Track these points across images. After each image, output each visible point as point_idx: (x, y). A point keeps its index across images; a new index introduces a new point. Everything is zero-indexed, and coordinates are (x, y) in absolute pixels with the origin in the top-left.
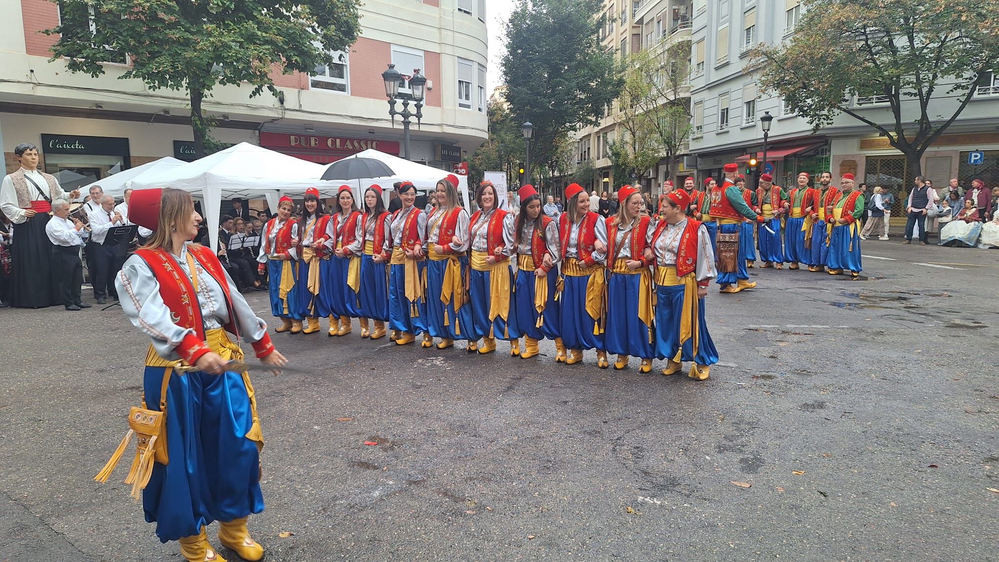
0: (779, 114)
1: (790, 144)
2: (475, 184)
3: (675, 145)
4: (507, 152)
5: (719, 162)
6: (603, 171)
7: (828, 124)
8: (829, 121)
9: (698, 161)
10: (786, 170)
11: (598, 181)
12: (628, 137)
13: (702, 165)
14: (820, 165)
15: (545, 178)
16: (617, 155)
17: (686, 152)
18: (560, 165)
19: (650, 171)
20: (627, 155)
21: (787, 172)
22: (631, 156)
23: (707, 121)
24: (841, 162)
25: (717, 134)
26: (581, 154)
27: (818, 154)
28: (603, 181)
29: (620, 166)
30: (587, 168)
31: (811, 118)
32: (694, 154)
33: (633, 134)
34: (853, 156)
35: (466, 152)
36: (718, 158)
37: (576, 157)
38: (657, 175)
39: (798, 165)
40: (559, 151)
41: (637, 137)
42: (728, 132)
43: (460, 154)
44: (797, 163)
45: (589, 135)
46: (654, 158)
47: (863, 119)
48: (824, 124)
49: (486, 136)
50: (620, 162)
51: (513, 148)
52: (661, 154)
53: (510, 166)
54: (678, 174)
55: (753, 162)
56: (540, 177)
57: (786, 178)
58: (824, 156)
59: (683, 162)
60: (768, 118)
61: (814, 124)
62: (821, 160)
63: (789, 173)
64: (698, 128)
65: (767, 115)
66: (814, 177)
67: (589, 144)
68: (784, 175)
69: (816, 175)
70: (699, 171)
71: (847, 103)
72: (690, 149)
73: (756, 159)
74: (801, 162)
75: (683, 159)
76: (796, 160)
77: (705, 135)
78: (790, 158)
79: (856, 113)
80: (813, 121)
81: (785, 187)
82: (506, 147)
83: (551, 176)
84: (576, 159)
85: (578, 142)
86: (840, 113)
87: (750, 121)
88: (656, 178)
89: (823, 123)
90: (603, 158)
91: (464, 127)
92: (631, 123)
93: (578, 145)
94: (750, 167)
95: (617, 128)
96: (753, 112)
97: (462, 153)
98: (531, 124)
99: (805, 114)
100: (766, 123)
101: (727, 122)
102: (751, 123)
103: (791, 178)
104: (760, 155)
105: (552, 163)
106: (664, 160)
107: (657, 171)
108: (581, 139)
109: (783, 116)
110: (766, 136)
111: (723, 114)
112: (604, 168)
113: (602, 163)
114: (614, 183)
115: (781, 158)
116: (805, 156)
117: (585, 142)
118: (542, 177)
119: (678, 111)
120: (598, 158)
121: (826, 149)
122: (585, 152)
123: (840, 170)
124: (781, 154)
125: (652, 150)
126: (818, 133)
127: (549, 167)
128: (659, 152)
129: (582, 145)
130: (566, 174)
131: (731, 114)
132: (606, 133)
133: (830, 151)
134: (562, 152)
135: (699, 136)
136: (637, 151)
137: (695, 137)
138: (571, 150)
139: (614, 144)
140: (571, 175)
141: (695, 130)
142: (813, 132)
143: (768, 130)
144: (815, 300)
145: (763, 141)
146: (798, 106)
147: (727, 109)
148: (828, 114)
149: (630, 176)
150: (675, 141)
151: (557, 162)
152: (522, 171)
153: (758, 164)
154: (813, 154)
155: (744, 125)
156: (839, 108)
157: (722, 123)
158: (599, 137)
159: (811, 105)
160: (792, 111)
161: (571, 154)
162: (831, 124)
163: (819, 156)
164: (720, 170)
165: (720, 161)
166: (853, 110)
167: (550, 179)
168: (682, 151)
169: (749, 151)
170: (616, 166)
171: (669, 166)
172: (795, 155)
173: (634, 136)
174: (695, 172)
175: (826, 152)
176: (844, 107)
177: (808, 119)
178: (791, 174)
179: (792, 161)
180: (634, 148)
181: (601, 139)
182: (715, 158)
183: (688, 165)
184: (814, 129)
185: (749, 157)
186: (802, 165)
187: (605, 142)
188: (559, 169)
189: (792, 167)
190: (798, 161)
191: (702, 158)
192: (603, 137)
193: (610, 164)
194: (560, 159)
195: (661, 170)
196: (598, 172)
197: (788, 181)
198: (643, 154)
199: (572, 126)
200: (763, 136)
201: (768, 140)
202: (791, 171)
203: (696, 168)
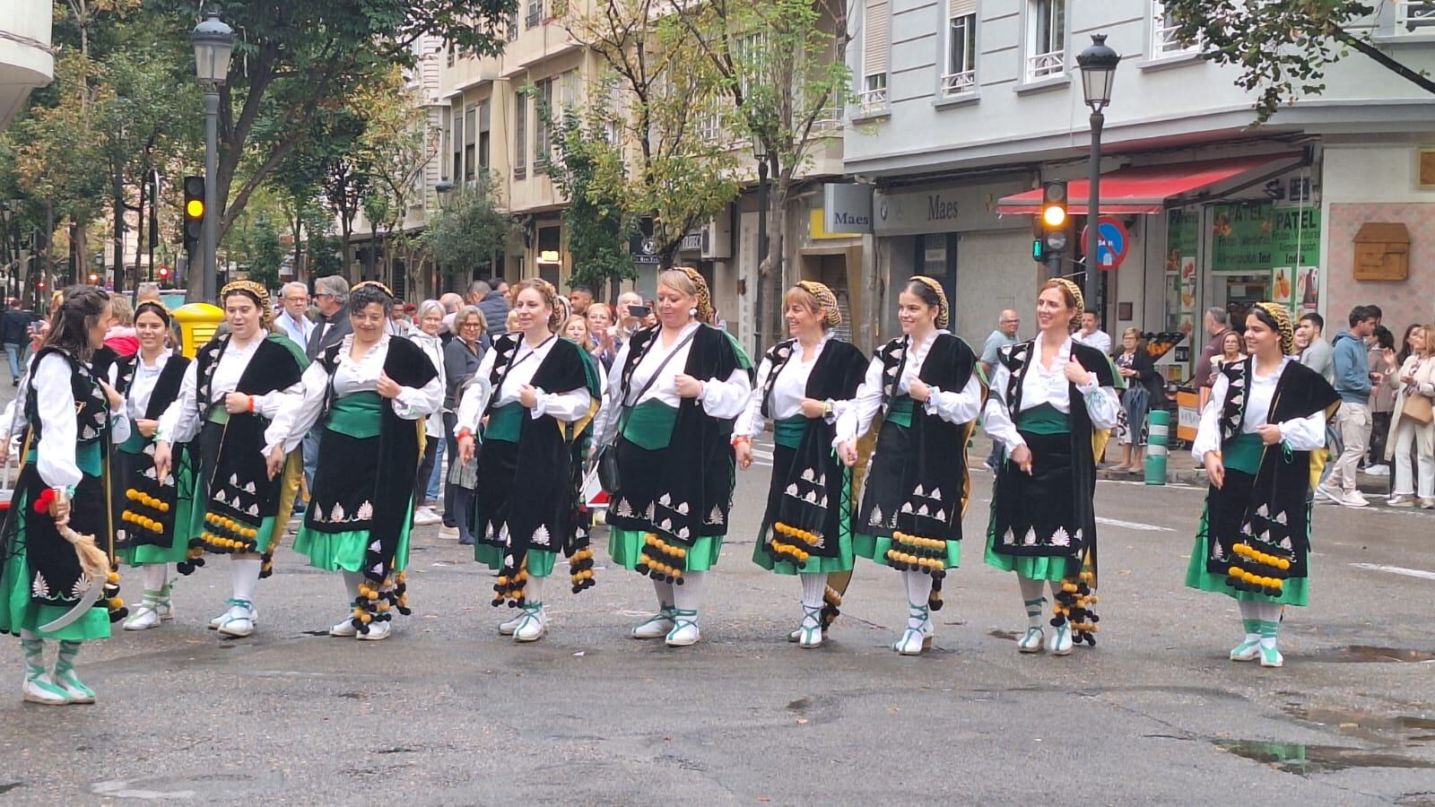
0: (1146, 46)
1: (1185, 157)
2: (22, 252)
3: (790, 139)
4: (142, 132)
5: (952, 210)
6: (541, 224)
7: (1307, 90)
8: (1309, 82)
9: (880, 204)
10: (1175, 250)
11: (518, 260)
12: (624, 102)
13: (896, 217)
14: (1287, 236)
15: (317, 242)
16: (580, 164)
17: (836, 168)
18: (373, 193)
19: (706, 234)
20: (618, 166)
21: (1178, 258)
22: (635, 175)
23: (902, 58)
24: (1357, 227)
25: (941, 108)
26: (458, 156)
27: (1281, 196)
28: (540, 260)
29: (595, 210)
31: (1249, 69)
32: (862, 175)
33: (641, 91)
34: (1399, 208)
36: (946, 195)
37: (438, 163)
38: (734, 250)
39: (1216, 232)
40: (368, 138)
41: (651, 102)
42: (973, 102)
44: (1211, 227)
45: (486, 85)
46: (716, 185)
47: (1419, 80)
48: (1295, 93)
49: (42, 64)
50: (593, 194)
51: (165, 117)
52: (741, 171)
53: (152, 188)
54: (808, 248)
55: (1054, 216)
56: (297, 234)
57: (1177, 278)
58: (1301, 205)
59: (821, 205)
60: (1101, 61)
61: (1259, 91)
62: (1288, 220)
63: (1186, 261)
64: (872, 80)
65: (1098, 50)
66: (1267, 279)
67: (485, 119)
68: (1170, 268)
69: (1277, 271)
70: (880, 240)
71: (1368, 19)
72: (848, 157)
73: (1063, 203)
74: (1226, 221)
75: (822, 192)
76: (1210, 212)
77: (896, 110)
78: (1188, 208)
79: (1397, 57)
80: (1257, 78)
81: (1173, 311)
82: (138, 110)
83: (340, 232)
84: (438, 169)
85: (446, 108)
86: (1345, 54)
87: (1049, 65)
88: (730, 261)
89: (1288, 86)
90: (536, 173)
92: (632, 54)
93: (446, 119)
94: (1042, 233)
95: (587, 66)
96: (1061, 36)
98: (224, 28)
99: (1225, 48)
100: (1098, 76)
101: (971, 67)
102: (1052, 76)
103: (1194, 282)
104: (1079, 193)
105: (342, 183)
106: (755, 195)
107: (732, 234)
108: (456, 100)
109: (1158, 55)
110: (1097, 121)
111: (957, 35)
112: (537, 215)
113: (532, 194)
114: (574, 271)
115: (1151, 206)
116: (1237, 203)
117: (471, 112)
118: (304, 236)
119: (796, 15)
120: (520, 175)
121: (1306, 180)
122: (470, 147)
123: (1357, 255)
124: (1150, 194)
125: (711, 156)
127: (333, 201)
128: (734, 163)
129: (458, 121)
130: (396, 228)
131: (987, 37)
132: (549, 81)
133: (1318, 187)
135: (877, 110)
136: (654, 156)
137: (862, 114)
138: (418, 137)
139: (571, 126)
140: (415, 234)
141: (864, 89)
142: (1254, 118)
143: (1105, 102)
144: (1186, 736)
145: (1087, 141)
146: (1204, 22)
147: (972, 17)
148: (1304, 56)
149: (636, 248)
150: (788, 125)
151: (361, 180)
152: (195, 208)
153: (1076, 223)
154: (1262, 195)
155: (1030, 80)
156: (1339, 34)
157: (957, 67)
159: (1246, 23)
160: (1185, 37)
161: (416, 155)
162: (1316, 90)
163: (1283, 205)
164: (951, 241)
165: (953, 207)
166: (1386, 46)
167: (337, 244)
168: (815, 164)
169: (1050, 174)
170: (582, 208)
171: (769, 217)
172: (1203, 196)
173: (644, 100)
174: (867, 243)
175: (1306, 191)
176: (1356, 33)
177: (1238, 70)
178: (1191, 266)
179: (1195, 218)
180: (645, 143)
181: (530, 104)
182: (934, 194)
183: (841, 218)
184: (1259, 109)
185: (1042, 198)
186: (1228, 232)
187: (544, 117)
188: (369, 208)
189: (1197, 239)
190: (1216, 218)
191: (889, 193)
192: (538, 96)
193: (560, 200)
194: (374, 170)
195: (747, 230)
196: (518, 226)
197: (1183, 289)
198: (678, 169)
199: (398, 48)
200: (1087, 126)
201: (1106, 139)
202: (1194, 252)
203: (872, 231)
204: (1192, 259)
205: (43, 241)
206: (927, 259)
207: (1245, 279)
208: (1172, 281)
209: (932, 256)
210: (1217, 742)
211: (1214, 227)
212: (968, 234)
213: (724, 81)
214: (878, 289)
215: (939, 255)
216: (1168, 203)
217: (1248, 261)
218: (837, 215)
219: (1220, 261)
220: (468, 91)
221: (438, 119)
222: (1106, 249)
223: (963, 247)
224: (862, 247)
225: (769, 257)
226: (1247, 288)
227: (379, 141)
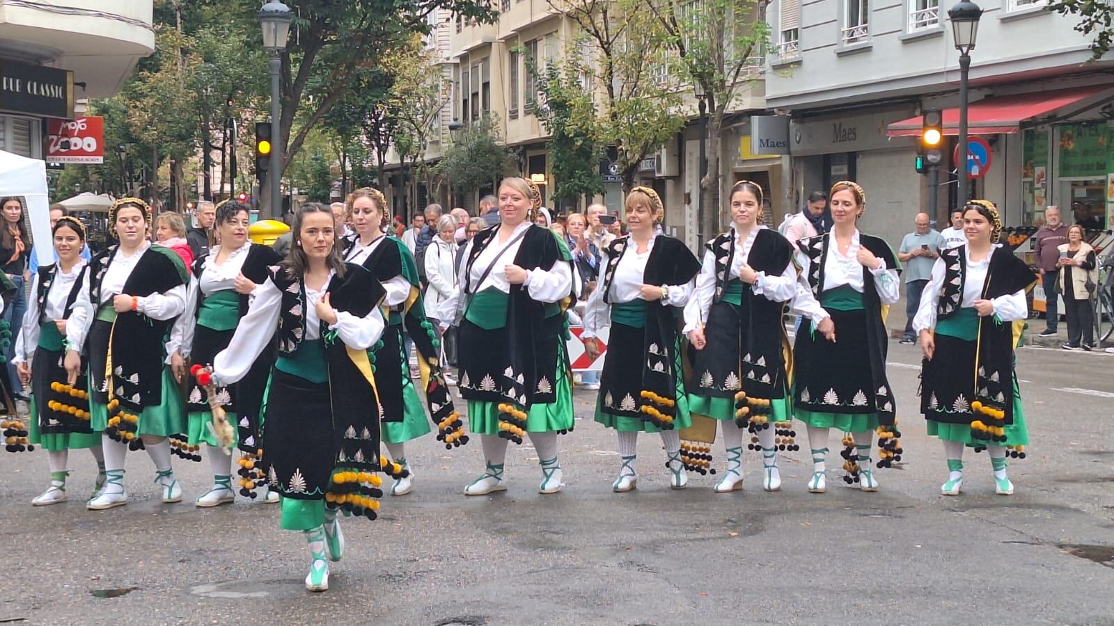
0: (1004, 1)
2: (135, 184)
3: (723, 82)
4: (223, 90)
5: (851, 134)
6: (530, 153)
9: (793, 131)
10: (1030, 160)
12: (593, 56)
13: (804, 140)
15: (359, 171)
16: (560, 106)
17: (760, 104)
18: (401, 133)
19: (659, 158)
20: (589, 107)
21: (1033, 168)
22: (602, 113)
23: (809, 16)
25: (841, 55)
26: (465, 102)
29: (571, 141)
30: (479, 144)
31: (1085, 17)
32: (780, 109)
33: (606, 47)
35: (83, 85)
36: (847, 123)
37: (450, 108)
38: (681, 170)
39: (1062, 146)
40: (397, 89)
41: (614, 56)
42: (867, 49)
43: (64, 93)
44: (1058, 143)
45: (487, 46)
46: (666, 119)
49: (146, 39)
50: (570, 130)
51: (240, 78)
52: (686, 108)
53: (232, 132)
54: (739, 167)
55: (932, 137)
56: (343, 165)
57: (1032, 184)
59: (749, 133)
60: (968, 14)
61: (1094, 35)
63: (1039, 170)
64: (787, 34)
65: (965, 5)
67: (486, 72)
68: (1026, 176)
70: (795, 160)
72: (769, 95)
73: (939, 127)
74: (1070, 138)
75: (749, 122)
76: (1057, 131)
77: (806, 58)
78: (1039, 128)
80: (1092, 24)
81: (1028, 210)
82: (220, 73)
83: (376, 163)
84: (451, 112)
85: (456, 65)
87: (927, 18)
88: (678, 178)
90: (526, 113)
91: (73, 11)
92: (599, 19)
93: (456, 74)
94: (923, 151)
95: (564, 30)
97: (70, 87)
98: (284, 8)
100: (965, 26)
101: (865, 22)
102: (929, 27)
103: (1045, 186)
104: (951, 119)
105: (377, 125)
106: (696, 126)
107: (678, 157)
108: (464, 58)
109: (1013, 8)
110: (965, 62)
112: (528, 145)
113: (524, 130)
114: (556, 189)
115: (1009, 127)
116: (1079, 123)
117: (475, 68)
118: (349, 167)
120: (514, 116)
122: (475, 95)
124: (1009, 117)
125: (662, 96)
126: (1106, 58)
127: (370, 139)
128: (680, 102)
129: (466, 74)
130: (419, 159)
132: (535, 42)
134: (407, 92)
135: (790, 58)
136: (617, 98)
137: (779, 61)
138: (435, 88)
139: (552, 76)
141: (781, 41)
142: (1091, 55)
143: (971, 46)
144: (1036, 542)
145: (957, 78)
149: (605, 170)
150: (721, 71)
151: (392, 122)
152: (264, 147)
153: (949, 143)
154: (1098, 116)
155: (912, 30)
157: (853, 22)
158: (513, 56)
161: (434, 102)
164: (851, 158)
165: (853, 131)
167: (374, 172)
168: (743, 101)
169: (929, 104)
170: (562, 140)
171: (708, 143)
172: (1051, 118)
173: (608, 54)
174: (785, 162)
177: (1077, 18)
178: (1042, 174)
179: (1045, 135)
180: (610, 88)
181: (521, 61)
182: (837, 122)
183: (765, 144)
184: (1094, 48)
185: (922, 123)
186: (1072, 146)
187: (531, 71)
188: (398, 144)
189: (1046, 153)
190: (1062, 135)
191: (802, 122)
192: (526, 54)
193: (545, 134)
194: (401, 114)
195: (691, 154)
196: (513, 155)
197: (1036, 192)
198: (635, 108)
199: (417, 20)
200: (957, 65)
201: (972, 76)
202: (1044, 163)
203: (789, 153)
204: (1043, 169)
205: (151, 175)
206: (833, 173)
207: (1086, 183)
208: (1027, 186)
209: (836, 170)
210: (1061, 546)
211: (1060, 143)
212: (863, 153)
213: (670, 38)
214: (794, 197)
215: (841, 170)
216: (1023, 124)
217: (1087, 169)
218: (761, 140)
219: (1065, 170)
220: (473, 51)
221: (450, 74)
222: (976, 162)
223: (861, 163)
224: (780, 165)
225: (708, 175)
226: (1088, 191)
227: (405, 92)
